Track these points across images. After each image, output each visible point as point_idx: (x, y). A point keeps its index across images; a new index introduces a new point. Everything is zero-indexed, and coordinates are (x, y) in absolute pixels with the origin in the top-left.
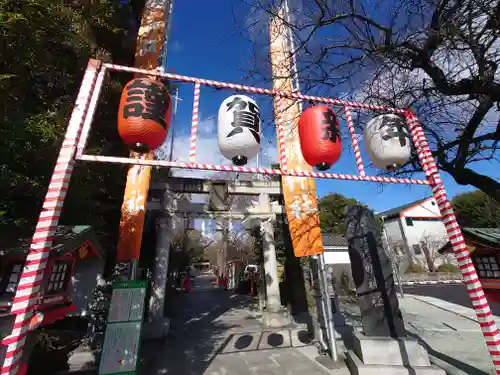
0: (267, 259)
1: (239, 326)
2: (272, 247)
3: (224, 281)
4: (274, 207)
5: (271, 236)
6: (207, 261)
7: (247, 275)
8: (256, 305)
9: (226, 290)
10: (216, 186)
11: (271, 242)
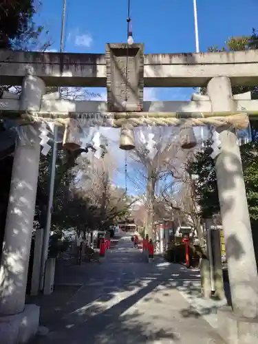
0: (229, 206)
1: (171, 336)
2: (239, 182)
3: (150, 246)
4: (241, 105)
5: (235, 161)
6: (133, 222)
7: (179, 239)
8: (197, 284)
9: (152, 255)
10: (121, 60)
11: (237, 173)
